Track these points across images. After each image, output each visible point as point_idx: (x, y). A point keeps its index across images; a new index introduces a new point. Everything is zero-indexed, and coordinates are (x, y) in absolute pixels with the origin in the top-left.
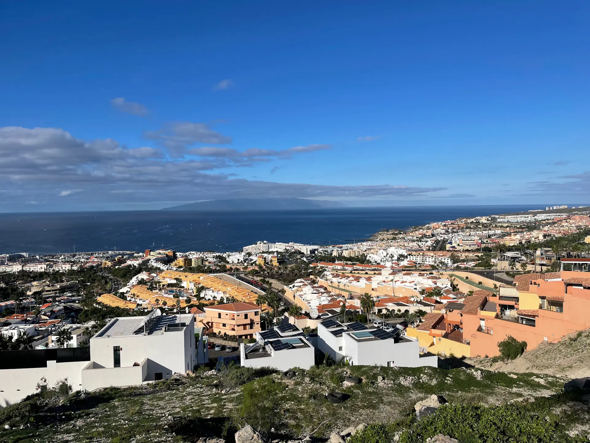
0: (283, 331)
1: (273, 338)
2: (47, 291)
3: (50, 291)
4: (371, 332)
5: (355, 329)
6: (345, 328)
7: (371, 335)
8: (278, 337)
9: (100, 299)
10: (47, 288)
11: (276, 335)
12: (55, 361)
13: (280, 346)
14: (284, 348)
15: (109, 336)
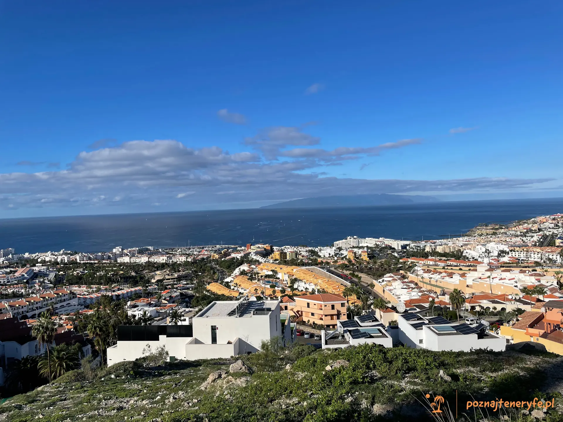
0: (363, 321)
1: (352, 327)
2: (167, 279)
3: (169, 279)
4: (453, 327)
5: (436, 323)
6: (427, 322)
7: (453, 329)
8: (358, 327)
9: (209, 287)
10: (167, 277)
11: (357, 324)
12: (166, 336)
13: (358, 335)
14: (362, 337)
15: (207, 317)
